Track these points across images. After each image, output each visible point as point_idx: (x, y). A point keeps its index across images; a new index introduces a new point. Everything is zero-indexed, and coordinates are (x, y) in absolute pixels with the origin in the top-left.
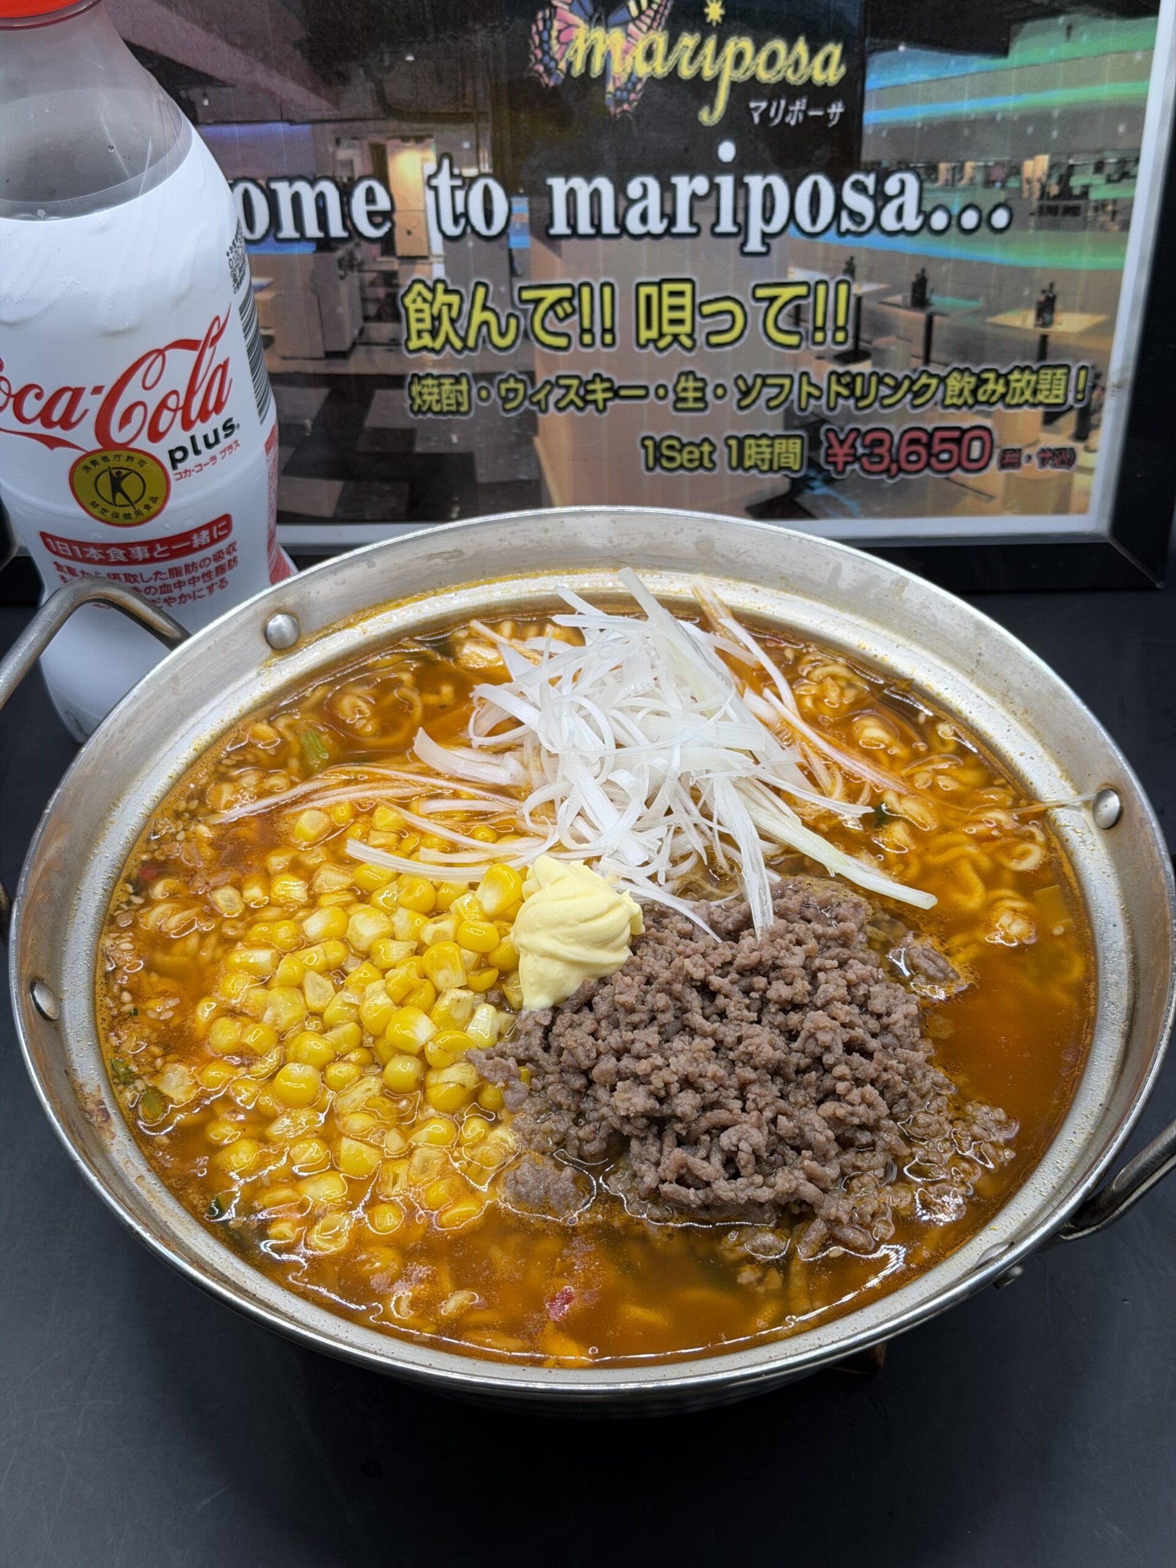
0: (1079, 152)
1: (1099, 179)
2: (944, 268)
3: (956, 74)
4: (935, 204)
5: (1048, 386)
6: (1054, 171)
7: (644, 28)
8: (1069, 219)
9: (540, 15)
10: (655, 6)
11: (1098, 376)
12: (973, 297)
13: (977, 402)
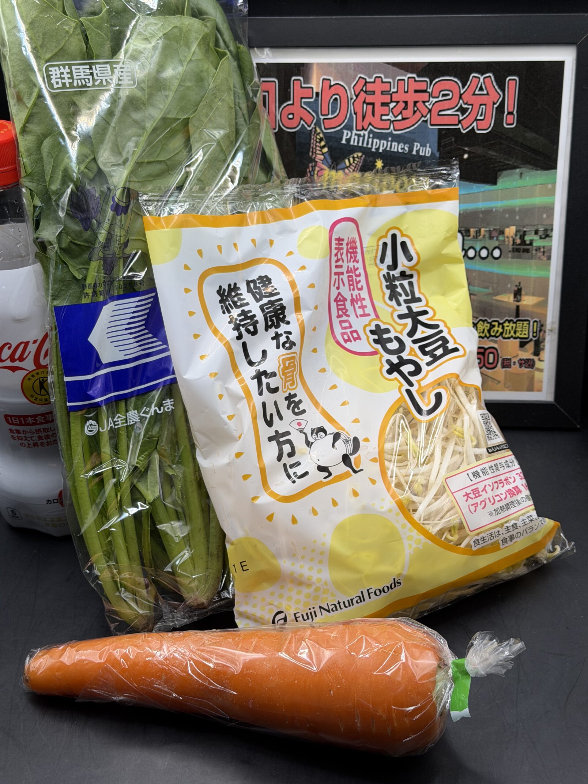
0: (528, 225)
1: (536, 238)
2: (474, 274)
3: (476, 191)
4: (469, 246)
5: (521, 329)
6: (518, 233)
7: (351, 170)
8: (525, 254)
9: (311, 165)
10: (356, 162)
11: (542, 326)
12: (487, 288)
13: (491, 336)
